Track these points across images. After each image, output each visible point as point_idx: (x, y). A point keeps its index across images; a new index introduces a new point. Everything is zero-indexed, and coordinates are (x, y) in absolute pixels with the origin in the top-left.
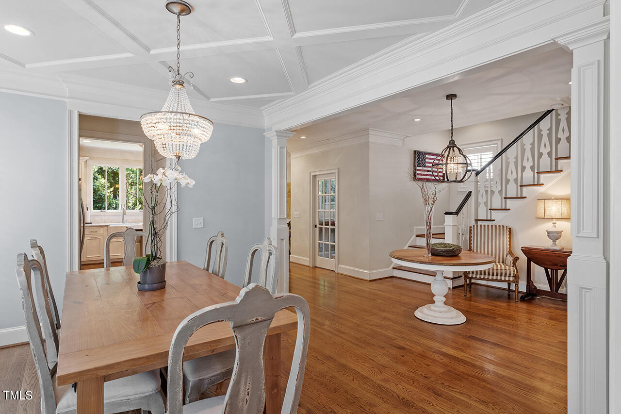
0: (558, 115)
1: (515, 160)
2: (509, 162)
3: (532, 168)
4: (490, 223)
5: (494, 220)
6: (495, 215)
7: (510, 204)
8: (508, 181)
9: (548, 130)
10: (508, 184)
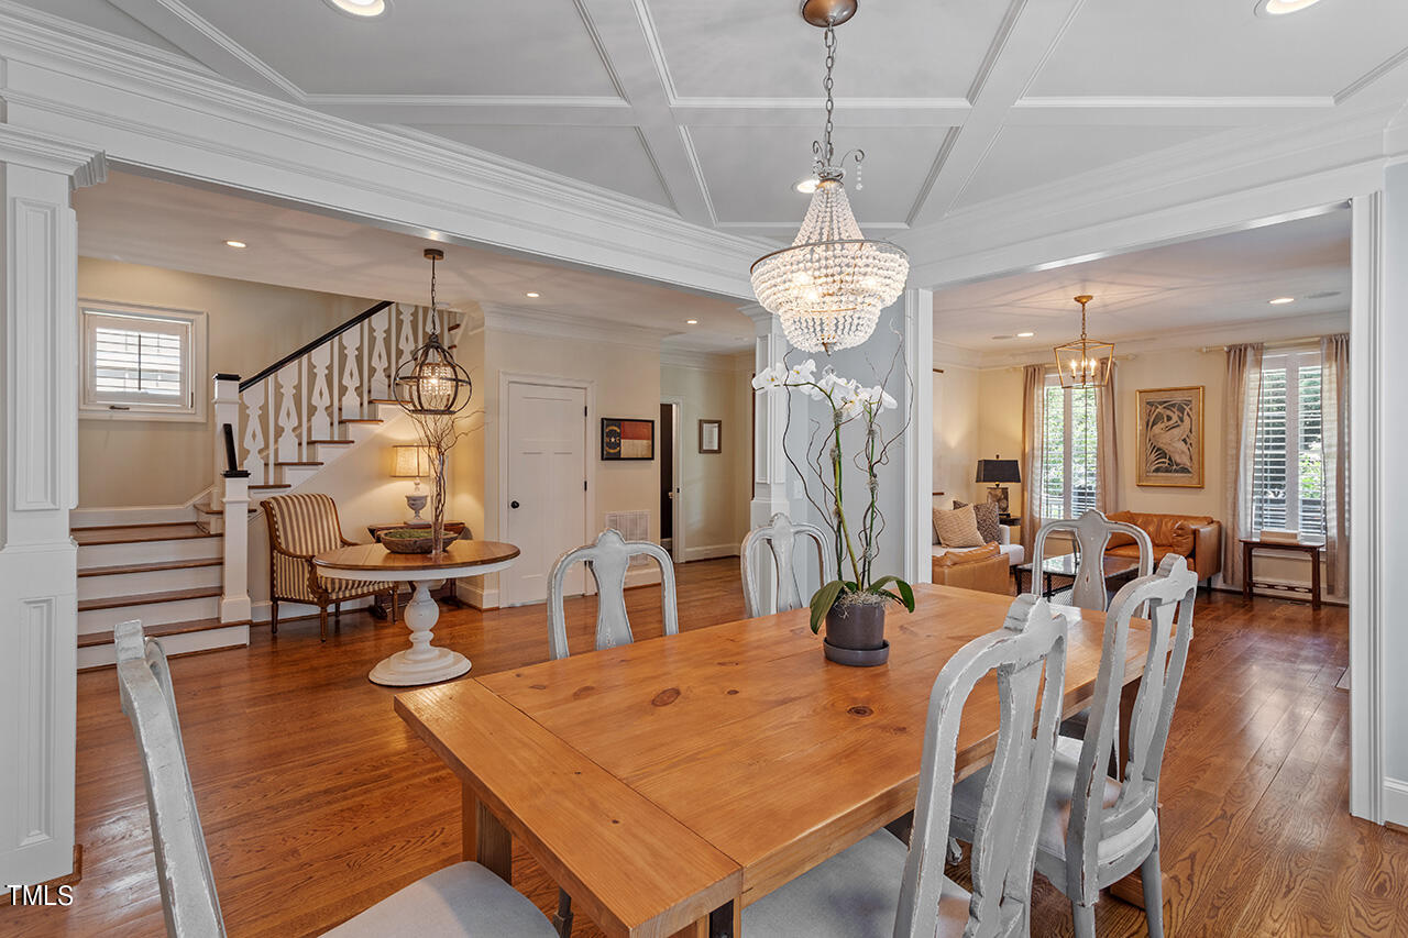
0: (399, 313)
1: (327, 372)
2: (316, 374)
3: (359, 390)
4: (277, 493)
5: (290, 486)
6: (289, 476)
7: (322, 453)
8: (312, 410)
9: (385, 332)
10: (313, 415)
